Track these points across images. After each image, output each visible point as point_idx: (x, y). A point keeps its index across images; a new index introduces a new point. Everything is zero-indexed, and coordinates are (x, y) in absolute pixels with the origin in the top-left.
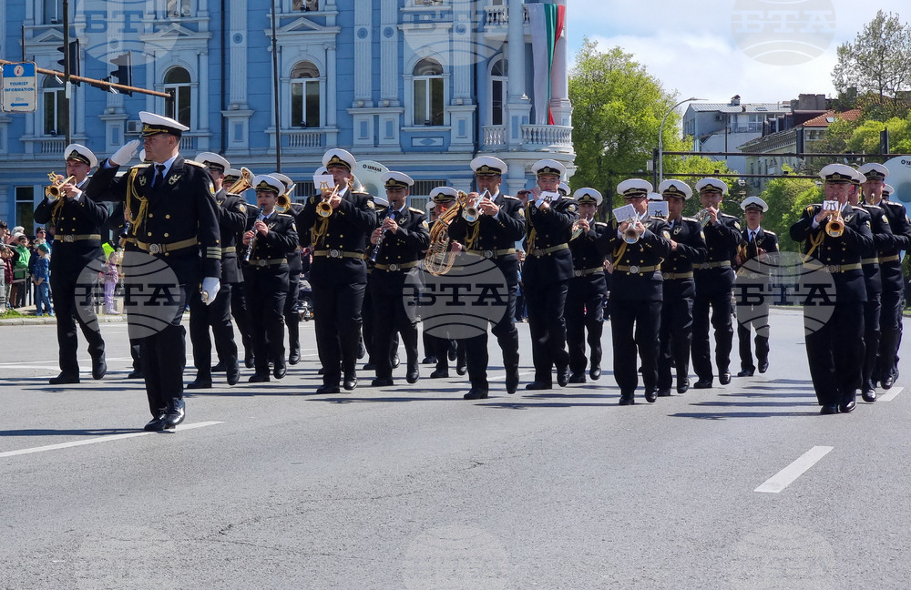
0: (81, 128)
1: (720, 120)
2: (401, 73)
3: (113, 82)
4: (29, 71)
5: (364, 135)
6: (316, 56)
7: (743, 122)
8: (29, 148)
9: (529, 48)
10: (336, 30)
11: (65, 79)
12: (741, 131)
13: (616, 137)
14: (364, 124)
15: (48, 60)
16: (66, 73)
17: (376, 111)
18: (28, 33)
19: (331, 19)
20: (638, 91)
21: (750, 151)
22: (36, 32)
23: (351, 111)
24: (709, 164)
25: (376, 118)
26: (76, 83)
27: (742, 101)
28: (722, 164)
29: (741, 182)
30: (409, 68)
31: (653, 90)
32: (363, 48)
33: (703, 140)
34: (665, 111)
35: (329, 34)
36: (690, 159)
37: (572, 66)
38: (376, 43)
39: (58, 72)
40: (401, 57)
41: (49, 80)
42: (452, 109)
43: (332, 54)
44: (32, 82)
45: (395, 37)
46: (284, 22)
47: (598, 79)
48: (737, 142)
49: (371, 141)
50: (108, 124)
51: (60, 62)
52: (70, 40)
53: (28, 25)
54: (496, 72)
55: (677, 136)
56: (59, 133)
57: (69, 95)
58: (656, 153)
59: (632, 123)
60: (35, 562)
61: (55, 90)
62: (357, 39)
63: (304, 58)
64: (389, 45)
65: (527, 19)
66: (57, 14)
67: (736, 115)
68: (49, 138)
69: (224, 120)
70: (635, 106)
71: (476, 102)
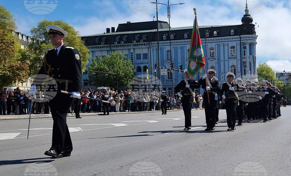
0: (174, 78)
1: (282, 74)
2: (229, 68)
3: (180, 70)
4: (166, 68)
5: (223, 78)
6: (214, 65)
7: (286, 75)
8: (165, 81)
9: (250, 63)
10: (217, 60)
11: (171, 69)
12: (286, 76)
13: (265, 78)
14: (223, 76)
15: (168, 66)
16: (172, 68)
17: (225, 74)
18: (164, 62)
19: (216, 59)
20: (268, 70)
21: (287, 79)
22: (166, 61)
23: (220, 74)
24: (280, 82)
25: (225, 75)
26: (173, 70)
27: (285, 71)
28: (282, 82)
29: (286, 85)
30: (230, 67)
31: (271, 70)
32: (222, 63)
33: (279, 78)
34: (273, 73)
35: (216, 61)
36: (277, 81)
37: (257, 66)
38: (224, 63)
39: (170, 68)
40: (228, 65)
41: (169, 70)
42: (237, 73)
43: (217, 64)
44: (166, 70)
45: (227, 61)
46: (209, 59)
47: (261, 68)
48: (285, 78)
49: (224, 79)
50: (179, 77)
51: (171, 66)
52: (172, 63)
53: (164, 60)
54: (245, 67)
55: (275, 78)
56: (170, 79)
57: (172, 72)
58: (272, 80)
59: (267, 75)
60: (174, 151)
61: (169, 71)
62: (221, 62)
63: (212, 65)
64: (226, 63)
65: (250, 58)
66: (169, 58)
67: (284, 73)
68: (168, 79)
69: (199, 76)
70: (268, 72)
71: (241, 72)
